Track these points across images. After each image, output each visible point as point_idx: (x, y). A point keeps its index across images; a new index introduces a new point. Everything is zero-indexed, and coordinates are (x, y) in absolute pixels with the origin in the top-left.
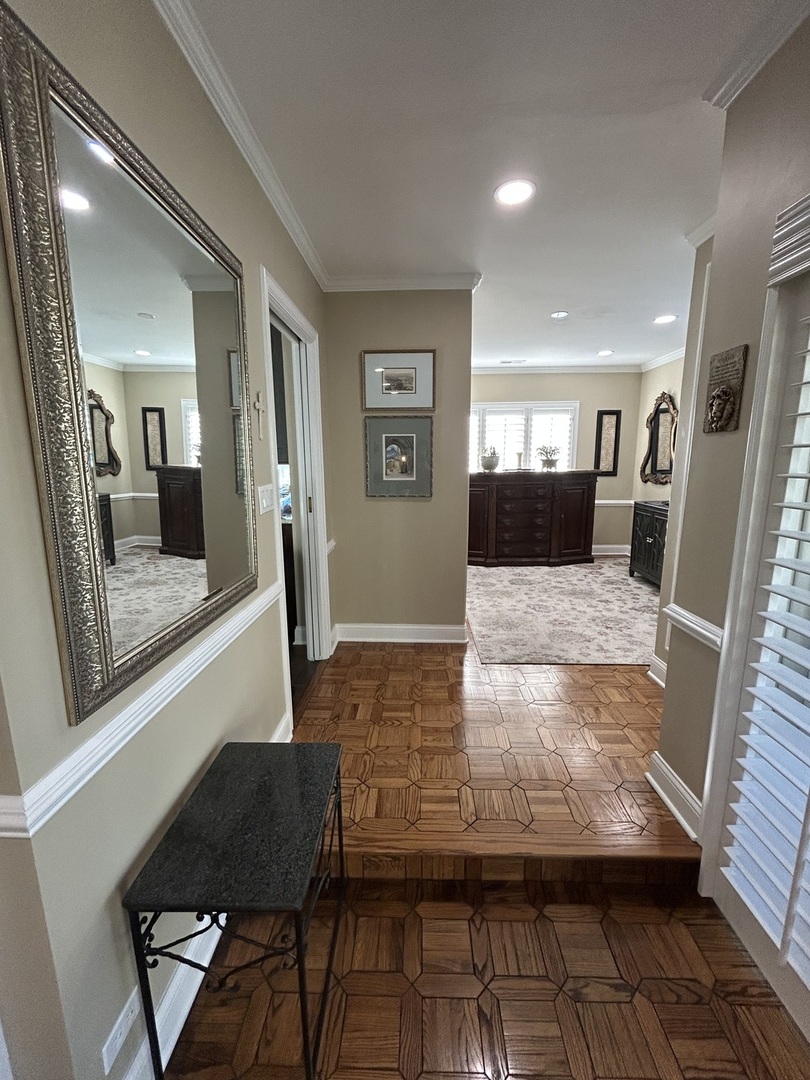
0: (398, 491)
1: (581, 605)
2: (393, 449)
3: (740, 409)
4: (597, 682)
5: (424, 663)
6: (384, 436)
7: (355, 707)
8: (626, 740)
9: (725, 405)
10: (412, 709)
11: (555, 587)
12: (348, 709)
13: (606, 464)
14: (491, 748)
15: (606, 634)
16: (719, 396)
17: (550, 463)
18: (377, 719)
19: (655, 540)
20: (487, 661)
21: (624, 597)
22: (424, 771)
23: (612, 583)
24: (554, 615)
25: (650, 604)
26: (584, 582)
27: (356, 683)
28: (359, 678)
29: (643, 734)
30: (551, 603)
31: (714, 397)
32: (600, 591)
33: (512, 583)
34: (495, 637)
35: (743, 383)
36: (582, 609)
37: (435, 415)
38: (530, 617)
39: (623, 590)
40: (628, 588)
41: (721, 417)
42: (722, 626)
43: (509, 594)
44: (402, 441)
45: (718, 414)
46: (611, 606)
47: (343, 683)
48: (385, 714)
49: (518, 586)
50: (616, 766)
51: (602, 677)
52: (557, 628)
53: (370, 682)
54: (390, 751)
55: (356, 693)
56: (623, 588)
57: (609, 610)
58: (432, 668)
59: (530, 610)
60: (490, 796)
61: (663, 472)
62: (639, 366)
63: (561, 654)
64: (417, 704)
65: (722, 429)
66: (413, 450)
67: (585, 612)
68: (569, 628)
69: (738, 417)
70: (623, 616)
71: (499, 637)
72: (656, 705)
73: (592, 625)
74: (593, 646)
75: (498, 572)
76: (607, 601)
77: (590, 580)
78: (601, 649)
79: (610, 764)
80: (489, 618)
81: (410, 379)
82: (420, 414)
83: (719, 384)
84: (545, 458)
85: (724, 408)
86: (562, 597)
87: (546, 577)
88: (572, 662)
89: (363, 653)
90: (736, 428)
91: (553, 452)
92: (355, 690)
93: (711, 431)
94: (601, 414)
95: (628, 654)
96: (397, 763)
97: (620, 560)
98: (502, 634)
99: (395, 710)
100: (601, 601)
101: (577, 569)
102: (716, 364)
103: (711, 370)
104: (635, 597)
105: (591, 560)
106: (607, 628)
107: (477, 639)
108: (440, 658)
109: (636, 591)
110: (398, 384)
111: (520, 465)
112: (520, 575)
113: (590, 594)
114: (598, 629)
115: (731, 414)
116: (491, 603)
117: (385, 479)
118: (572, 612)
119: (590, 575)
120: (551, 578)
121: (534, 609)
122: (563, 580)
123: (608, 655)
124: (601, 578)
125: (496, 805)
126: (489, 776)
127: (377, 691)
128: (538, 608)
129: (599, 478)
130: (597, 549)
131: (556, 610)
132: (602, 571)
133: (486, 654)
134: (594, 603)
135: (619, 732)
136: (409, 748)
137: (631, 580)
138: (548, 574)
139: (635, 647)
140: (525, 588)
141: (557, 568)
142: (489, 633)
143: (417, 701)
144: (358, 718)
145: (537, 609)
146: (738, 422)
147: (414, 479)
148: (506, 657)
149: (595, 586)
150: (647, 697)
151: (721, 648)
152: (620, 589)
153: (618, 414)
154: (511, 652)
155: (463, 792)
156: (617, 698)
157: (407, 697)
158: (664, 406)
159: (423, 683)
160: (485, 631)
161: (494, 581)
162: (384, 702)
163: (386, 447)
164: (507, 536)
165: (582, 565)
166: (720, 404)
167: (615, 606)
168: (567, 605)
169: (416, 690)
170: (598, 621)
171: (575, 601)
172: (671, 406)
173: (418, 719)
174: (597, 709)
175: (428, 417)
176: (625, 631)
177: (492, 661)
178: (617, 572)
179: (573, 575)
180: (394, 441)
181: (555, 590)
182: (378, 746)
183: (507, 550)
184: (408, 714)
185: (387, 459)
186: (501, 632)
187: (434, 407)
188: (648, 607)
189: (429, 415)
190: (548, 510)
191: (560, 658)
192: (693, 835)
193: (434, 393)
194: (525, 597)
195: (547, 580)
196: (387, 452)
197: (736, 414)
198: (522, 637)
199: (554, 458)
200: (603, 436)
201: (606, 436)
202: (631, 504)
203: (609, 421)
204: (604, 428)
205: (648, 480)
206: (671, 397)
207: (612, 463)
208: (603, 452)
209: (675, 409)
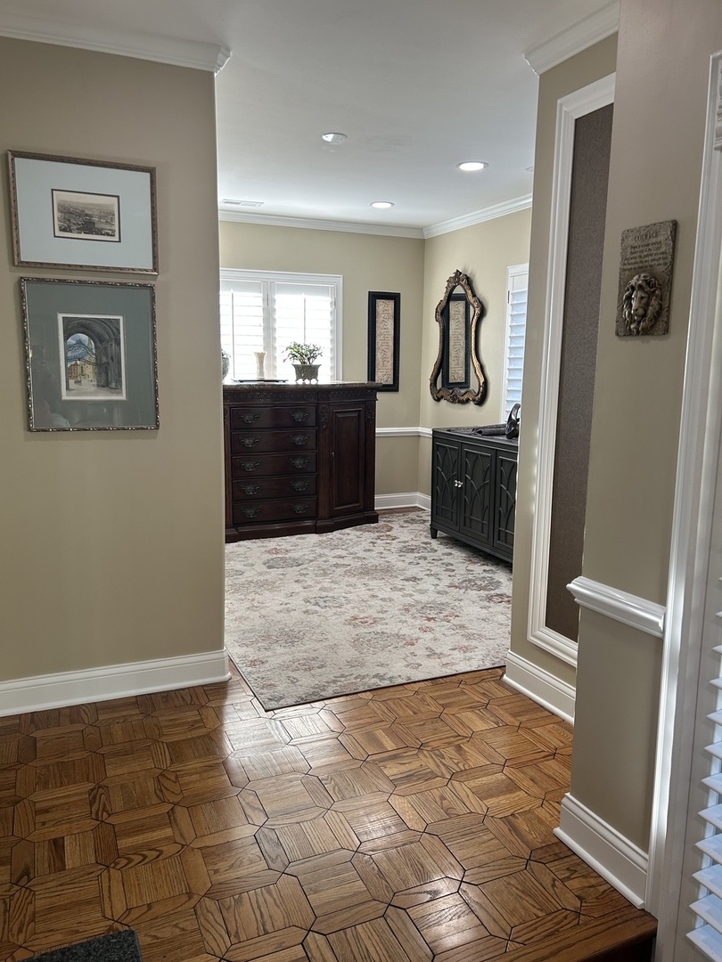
0: (91, 421)
1: (382, 588)
2: (80, 343)
3: (669, 307)
4: (444, 706)
5: (165, 731)
6: (60, 317)
7: (57, 845)
8: (512, 787)
9: (649, 299)
10: (170, 818)
11: (337, 565)
12: (43, 854)
13: (384, 375)
14: (331, 852)
15: (431, 630)
16: (640, 287)
17: (307, 370)
18: (109, 856)
19: (465, 484)
20: (273, 704)
21: (435, 570)
22: (232, 929)
23: (412, 551)
24: (350, 611)
25: (470, 577)
26: (374, 554)
27: (42, 797)
28: (45, 785)
29: (531, 772)
30: (338, 591)
31: (633, 289)
32: (400, 564)
33: (270, 565)
34: (274, 662)
35: (672, 271)
36: (386, 595)
37: (159, 283)
38: (315, 619)
39: (430, 559)
40: (435, 555)
41: (644, 316)
42: (662, 600)
43: (271, 586)
44: (98, 329)
45: (641, 311)
46: (422, 586)
47: (16, 803)
48: (124, 843)
49: (281, 571)
50: (514, 829)
51: (447, 696)
52: (362, 630)
53: (72, 789)
54: (157, 910)
55: (48, 816)
56: (430, 555)
57: (422, 592)
58: (183, 737)
59: (311, 607)
60: (357, 937)
61: (460, 385)
62: (420, 229)
63: (381, 671)
64: (178, 809)
65: (647, 332)
66: (119, 344)
67: (391, 600)
68: (379, 628)
69: (668, 317)
70: (443, 599)
71: (280, 661)
72: (529, 725)
73: (407, 617)
74: (420, 650)
75: (241, 550)
76: (415, 579)
77: (382, 549)
78: (432, 654)
79: (506, 829)
80: (251, 631)
81: (108, 216)
82: (130, 281)
83: (638, 271)
84: (298, 363)
85: (647, 304)
86: (353, 580)
87: (319, 550)
88: (400, 681)
89: (37, 734)
90: (666, 331)
91: (312, 353)
92: (46, 811)
93: (629, 333)
94: (374, 297)
95: (468, 654)
96: (178, 931)
97: (412, 515)
98: (280, 655)
99: (139, 829)
100: (407, 580)
101: (359, 533)
102: (630, 242)
103: (624, 250)
104: (449, 568)
105: (374, 519)
106: (429, 619)
107: (244, 669)
108: (191, 716)
109: (447, 559)
110: (81, 222)
111: (261, 373)
112: (277, 551)
113: (387, 571)
114: (418, 622)
115: (658, 314)
116: (247, 604)
117: (65, 396)
118: (373, 602)
119: (379, 541)
120: (326, 551)
121: (317, 604)
122: (344, 553)
123: (445, 660)
124: (395, 545)
125: (371, 949)
126: (344, 904)
127: (91, 804)
128: (323, 601)
129: (379, 395)
130: (381, 501)
131: (349, 602)
132: (392, 533)
133: (268, 693)
134: (399, 583)
135: (500, 776)
136: (190, 895)
137: (435, 543)
138: (320, 544)
139: (474, 643)
140: (292, 572)
141: (330, 535)
142: (261, 655)
143: (175, 804)
144: (69, 864)
145: (322, 604)
146: (667, 323)
147: (123, 397)
148: (301, 692)
149: (393, 558)
150: (515, 715)
151: (664, 632)
152: (425, 558)
153: (395, 298)
154: (307, 682)
155: (312, 946)
156: (479, 726)
157: (155, 800)
158: (459, 290)
159: (177, 767)
160: (252, 653)
161: (239, 567)
162: (112, 820)
163: (66, 338)
164: (249, 489)
165: (364, 526)
166: (642, 298)
167: (427, 584)
168: (363, 592)
169: (167, 783)
170: (413, 610)
171: (373, 583)
172: (469, 292)
173: (190, 835)
174: (459, 748)
175: (143, 286)
176: (456, 621)
177: (283, 702)
178: (412, 533)
179: (356, 544)
180: (84, 327)
181: (340, 571)
182: (129, 910)
183: (250, 512)
184: (168, 832)
185: (67, 360)
186: (280, 650)
187: (155, 269)
188: (470, 581)
189: (150, 283)
190: (312, 444)
191: (382, 678)
192: (638, 901)
193: (154, 245)
194: (297, 588)
195: (320, 556)
196: (67, 348)
197: (664, 313)
198: (314, 654)
199: (315, 363)
200: (378, 331)
201: (382, 331)
202: (418, 432)
203: (385, 308)
204: (379, 319)
205: (442, 397)
206: (468, 278)
207: (391, 373)
208: (379, 355)
209: (474, 296)
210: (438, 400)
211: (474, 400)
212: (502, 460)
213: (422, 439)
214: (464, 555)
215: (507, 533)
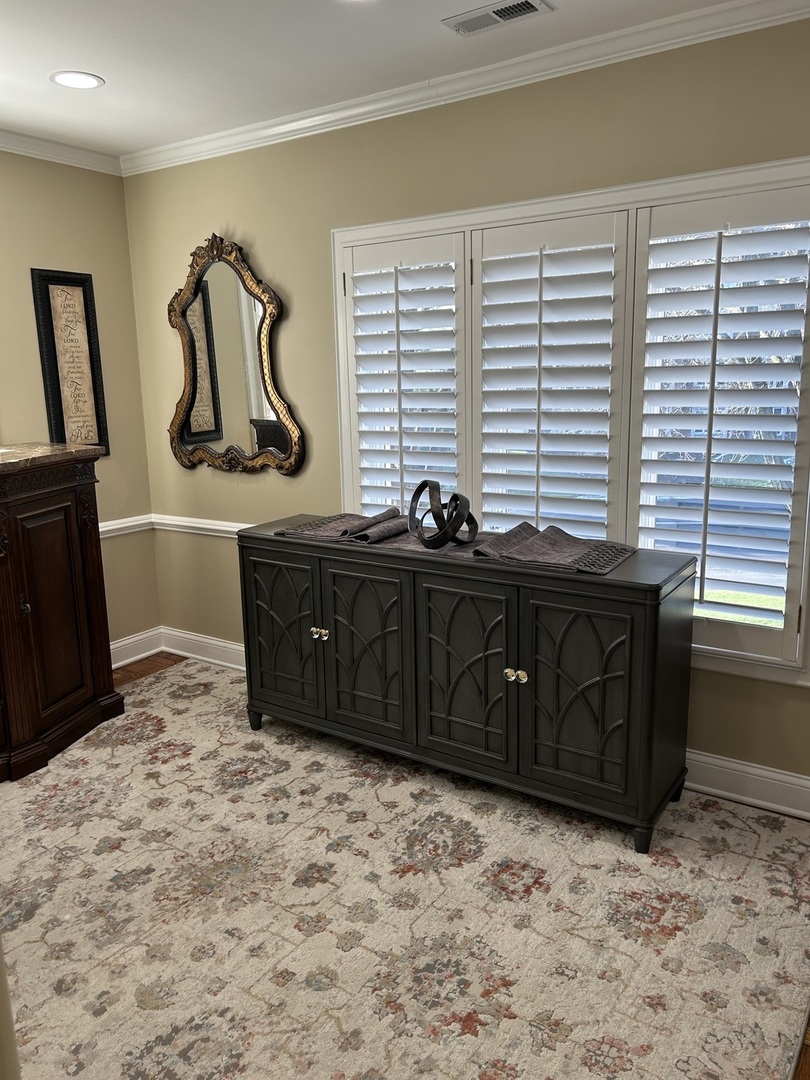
13: (79, 428)
21: (330, 825)
32: (253, 830)
62: (114, 156)
77: (184, 792)
86: (193, 928)
94: (44, 281)
113: (243, 862)
120: (67, 835)
132: (171, 736)
149: (225, 814)
153: (82, 283)
178: (207, 724)
200: (60, 346)
201: (68, 345)
202: (152, 523)
203: (68, 303)
204: (59, 323)
205: (201, 462)
206: (240, 249)
207: (93, 422)
208: (66, 391)
209: (259, 282)
210: (192, 466)
211: (279, 468)
212: (429, 591)
213: (158, 533)
214: (343, 762)
215: (450, 721)
